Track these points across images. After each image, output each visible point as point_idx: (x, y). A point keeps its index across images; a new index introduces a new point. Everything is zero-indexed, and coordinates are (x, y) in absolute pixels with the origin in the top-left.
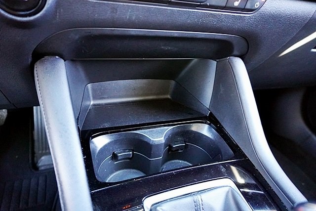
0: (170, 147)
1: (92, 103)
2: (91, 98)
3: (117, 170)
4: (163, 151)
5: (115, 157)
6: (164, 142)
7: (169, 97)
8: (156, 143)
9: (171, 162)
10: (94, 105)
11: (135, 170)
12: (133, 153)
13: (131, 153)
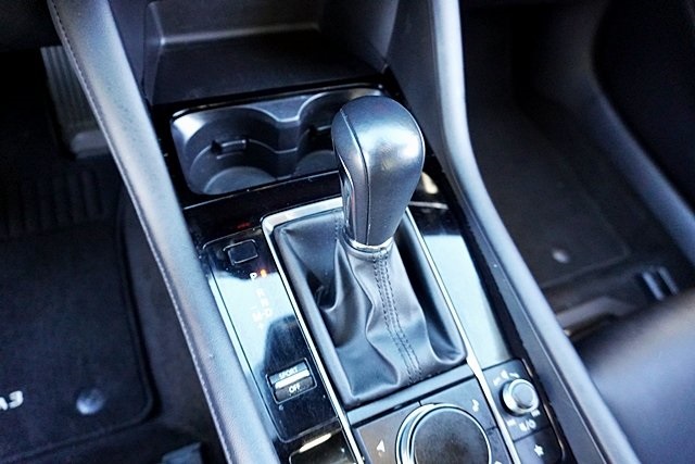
0: (313, 130)
1: (163, 41)
2: (161, 32)
3: (222, 169)
4: (299, 139)
5: (216, 149)
6: (299, 123)
7: (315, 26)
8: (287, 127)
9: (317, 153)
10: (168, 46)
11: (253, 169)
12: (247, 142)
13: (244, 142)
